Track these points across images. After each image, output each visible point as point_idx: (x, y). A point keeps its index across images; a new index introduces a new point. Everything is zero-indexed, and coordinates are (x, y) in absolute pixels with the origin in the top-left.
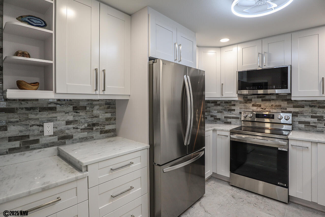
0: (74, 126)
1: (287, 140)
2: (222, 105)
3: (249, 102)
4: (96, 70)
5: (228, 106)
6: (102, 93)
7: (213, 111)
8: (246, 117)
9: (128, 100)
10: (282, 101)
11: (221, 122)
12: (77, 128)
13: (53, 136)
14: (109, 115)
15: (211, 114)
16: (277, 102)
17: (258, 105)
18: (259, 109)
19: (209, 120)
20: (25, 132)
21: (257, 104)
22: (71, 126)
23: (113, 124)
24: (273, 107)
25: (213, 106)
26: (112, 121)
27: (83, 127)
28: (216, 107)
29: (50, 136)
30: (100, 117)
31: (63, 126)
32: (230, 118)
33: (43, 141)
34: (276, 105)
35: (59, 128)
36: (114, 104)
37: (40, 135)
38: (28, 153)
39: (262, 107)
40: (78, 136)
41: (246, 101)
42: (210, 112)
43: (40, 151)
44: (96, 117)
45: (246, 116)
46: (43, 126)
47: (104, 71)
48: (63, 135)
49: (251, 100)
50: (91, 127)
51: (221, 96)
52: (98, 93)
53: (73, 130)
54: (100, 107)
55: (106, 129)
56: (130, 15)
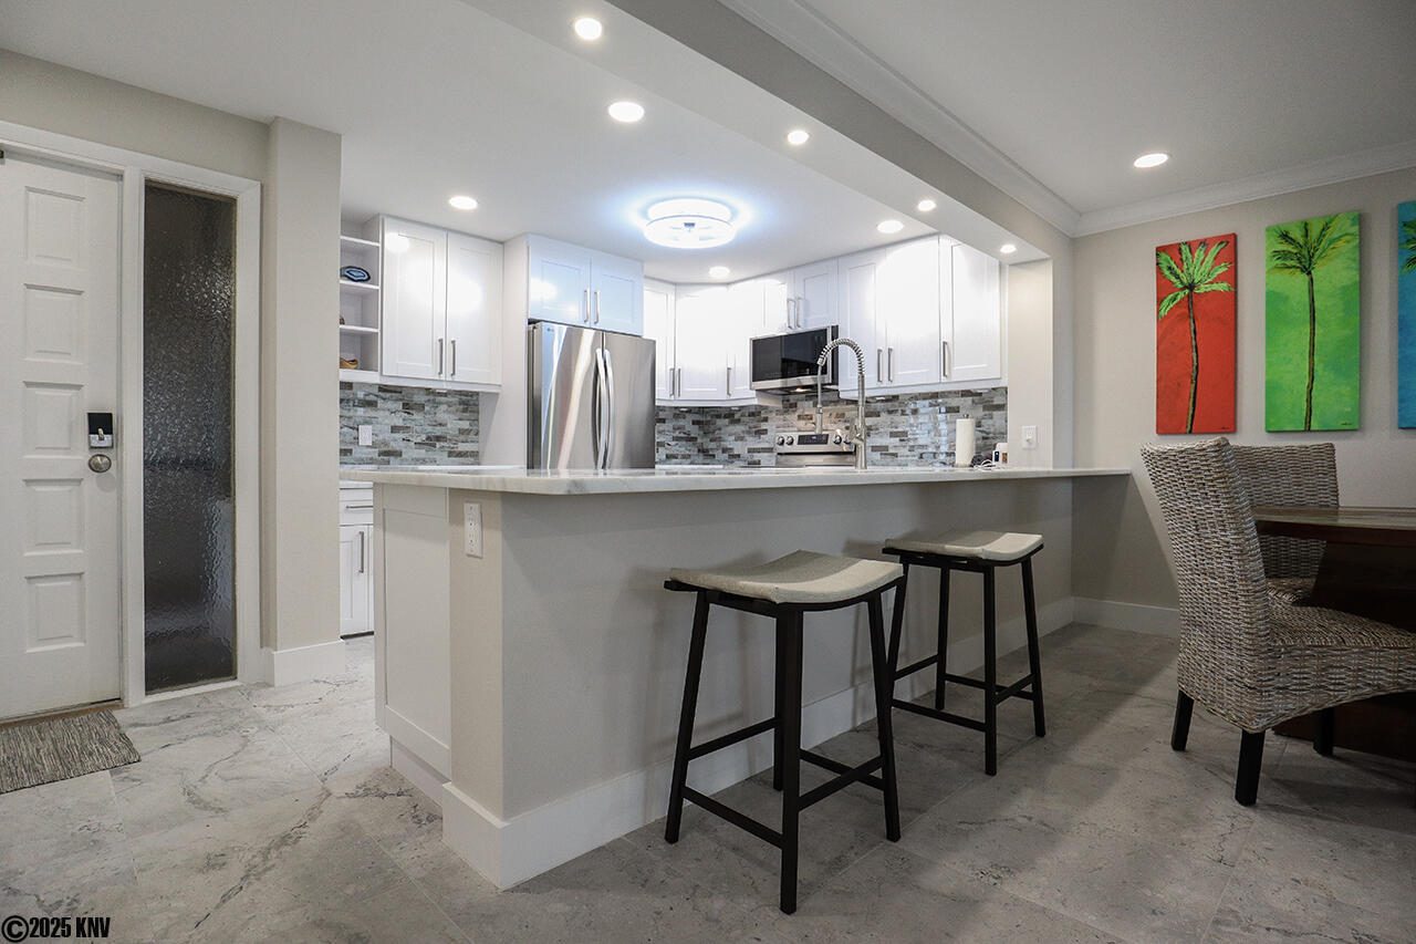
0: (405, 436)
4: (441, 341)
6: (450, 379)
9: (497, 394)
12: (409, 440)
13: (371, 447)
14: (465, 425)
16: (837, 407)
22: (396, 435)
23: (472, 442)
26: (472, 436)
27: (419, 440)
29: (368, 446)
30: (449, 426)
31: (388, 436)
32: (759, 450)
33: (357, 453)
35: (381, 437)
36: (474, 405)
37: (354, 443)
40: (410, 454)
43: (353, 468)
44: (441, 424)
46: (358, 429)
47: (453, 342)
48: (386, 449)
50: (432, 441)
51: (725, 397)
52: (443, 378)
53: (402, 444)
54: (449, 406)
55: (459, 449)
56: (502, 243)
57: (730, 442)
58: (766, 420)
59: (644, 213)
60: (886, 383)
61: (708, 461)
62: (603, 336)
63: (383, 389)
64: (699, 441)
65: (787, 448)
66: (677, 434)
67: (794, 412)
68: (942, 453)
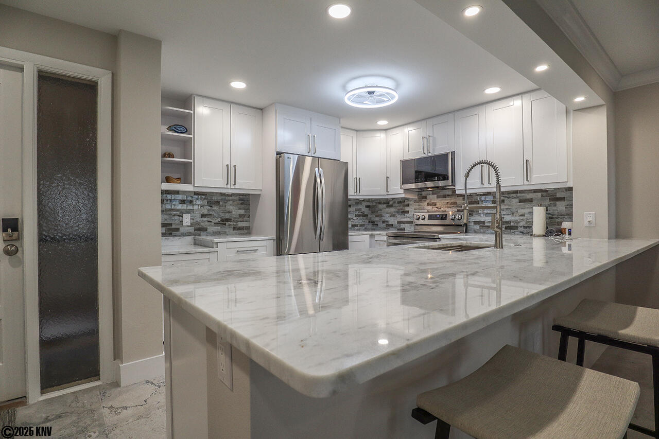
0: (209, 219)
2: (395, 206)
4: (227, 165)
5: (401, 207)
6: (233, 187)
7: (384, 215)
8: (419, 219)
9: (260, 195)
10: (458, 197)
11: (394, 229)
12: (211, 222)
13: (190, 226)
14: (242, 212)
16: (453, 198)
17: (433, 203)
18: (434, 209)
19: (380, 227)
20: (169, 221)
22: (205, 219)
23: (247, 221)
24: (449, 205)
26: (246, 218)
27: (217, 221)
28: (389, 209)
29: (188, 226)
30: (233, 213)
31: (199, 219)
32: (404, 223)
33: (182, 230)
34: (451, 202)
35: (195, 220)
37: (180, 224)
38: (171, 238)
39: (437, 206)
40: (212, 229)
41: (420, 199)
43: (180, 238)
44: (229, 212)
46: (182, 217)
47: (235, 166)
48: (199, 227)
49: (425, 197)
50: (224, 222)
51: (386, 193)
52: (229, 187)
53: (207, 223)
54: (233, 202)
55: (239, 225)
56: (262, 109)
57: (387, 217)
58: (408, 205)
59: (344, 87)
60: (486, 185)
61: (374, 228)
62: (317, 160)
63: (196, 193)
64: (369, 216)
65: (421, 222)
66: (357, 213)
67: (425, 201)
68: (521, 227)
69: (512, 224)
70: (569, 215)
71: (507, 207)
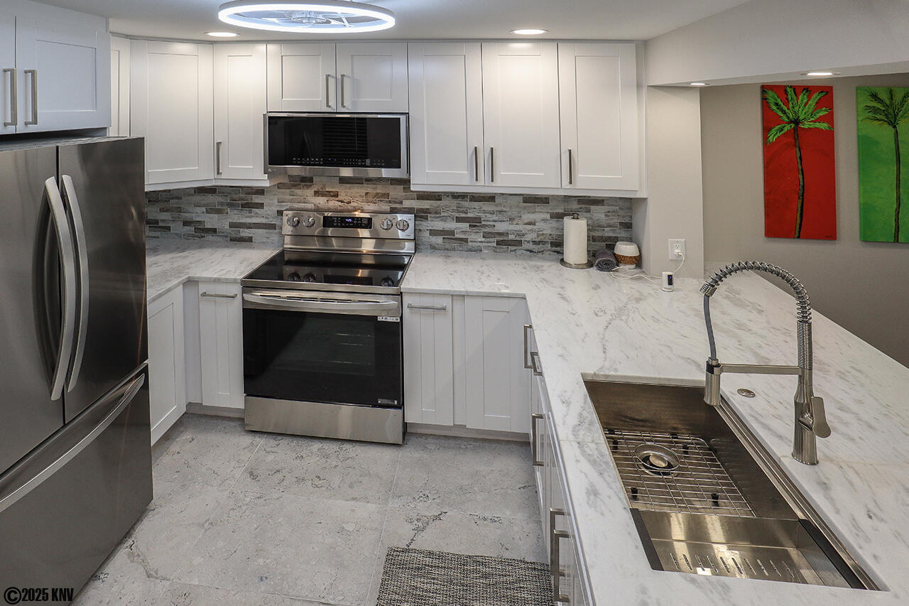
1: (400, 297)
2: (223, 193)
3: (306, 185)
5: (242, 196)
7: (191, 210)
8: (297, 225)
10: (391, 184)
11: (219, 239)
15: (187, 216)
17: (329, 192)
18: (333, 203)
19: (177, 234)
21: (327, 190)
24: (371, 199)
25: (192, 195)
28: (203, 197)
32: (250, 226)
34: (377, 194)
39: (340, 198)
41: (296, 181)
42: (179, 210)
45: (296, 222)
49: (311, 180)
57: (199, 215)
58: (260, 192)
60: (484, 181)
68: (529, 242)
69: (511, 237)
70: (611, 226)
71: (499, 209)
